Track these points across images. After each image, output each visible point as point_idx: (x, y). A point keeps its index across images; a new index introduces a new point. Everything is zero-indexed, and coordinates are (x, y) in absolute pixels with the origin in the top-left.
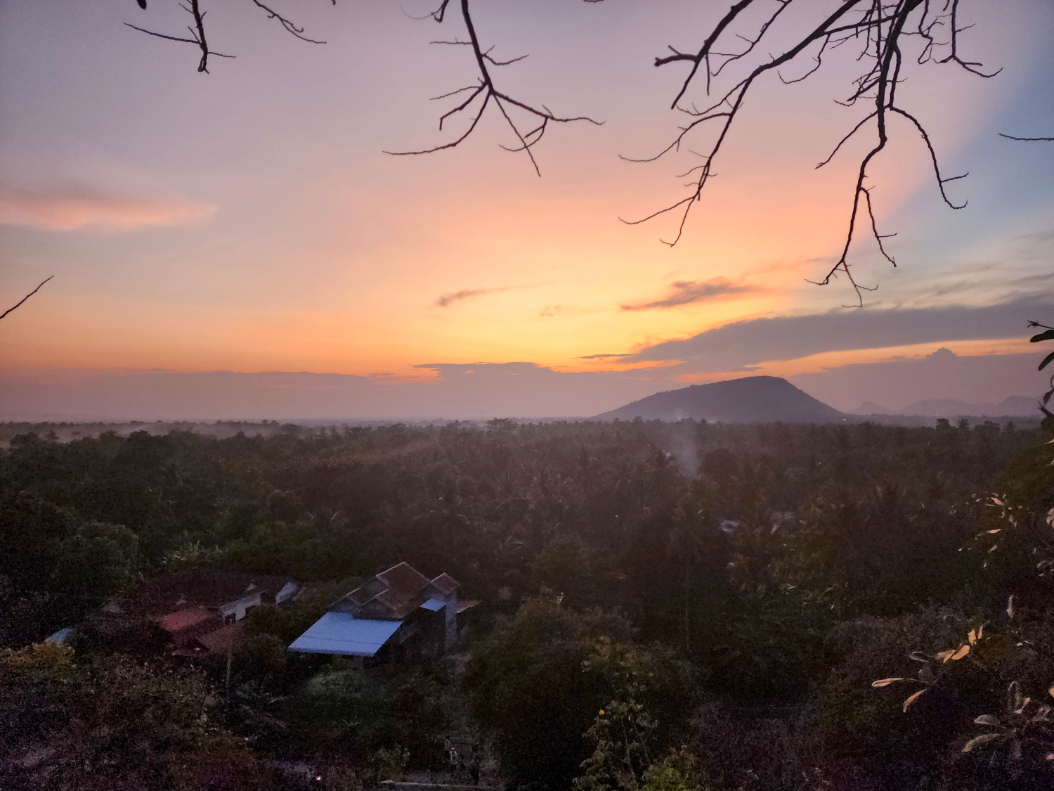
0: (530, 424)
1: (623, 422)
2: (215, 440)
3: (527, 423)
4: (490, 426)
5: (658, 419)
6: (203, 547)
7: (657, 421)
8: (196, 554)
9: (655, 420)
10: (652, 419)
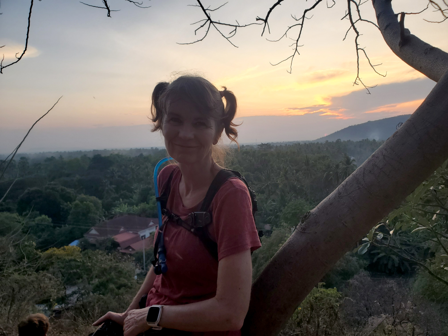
0: (281, 145)
1: (330, 143)
2: (130, 158)
3: (279, 145)
4: (260, 147)
5: (350, 140)
6: (129, 206)
7: (349, 141)
8: (127, 209)
9: (348, 141)
10: (346, 140)
